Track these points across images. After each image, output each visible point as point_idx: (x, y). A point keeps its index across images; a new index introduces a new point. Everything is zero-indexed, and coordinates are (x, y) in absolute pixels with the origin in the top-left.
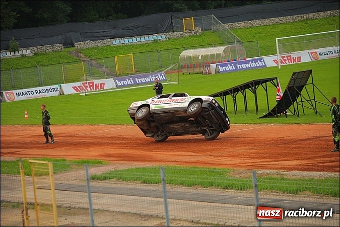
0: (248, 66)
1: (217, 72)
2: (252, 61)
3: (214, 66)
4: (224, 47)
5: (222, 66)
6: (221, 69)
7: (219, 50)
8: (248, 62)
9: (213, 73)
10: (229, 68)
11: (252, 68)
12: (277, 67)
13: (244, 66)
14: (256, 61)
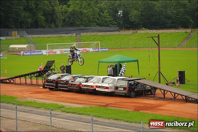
0: (36, 53)
1: (23, 55)
2: (37, 52)
3: (22, 52)
4: (27, 45)
5: (25, 53)
6: (25, 54)
7: (25, 46)
8: (36, 52)
9: (22, 55)
10: (28, 54)
11: (37, 55)
12: (47, 55)
13: (34, 53)
14: (39, 52)
